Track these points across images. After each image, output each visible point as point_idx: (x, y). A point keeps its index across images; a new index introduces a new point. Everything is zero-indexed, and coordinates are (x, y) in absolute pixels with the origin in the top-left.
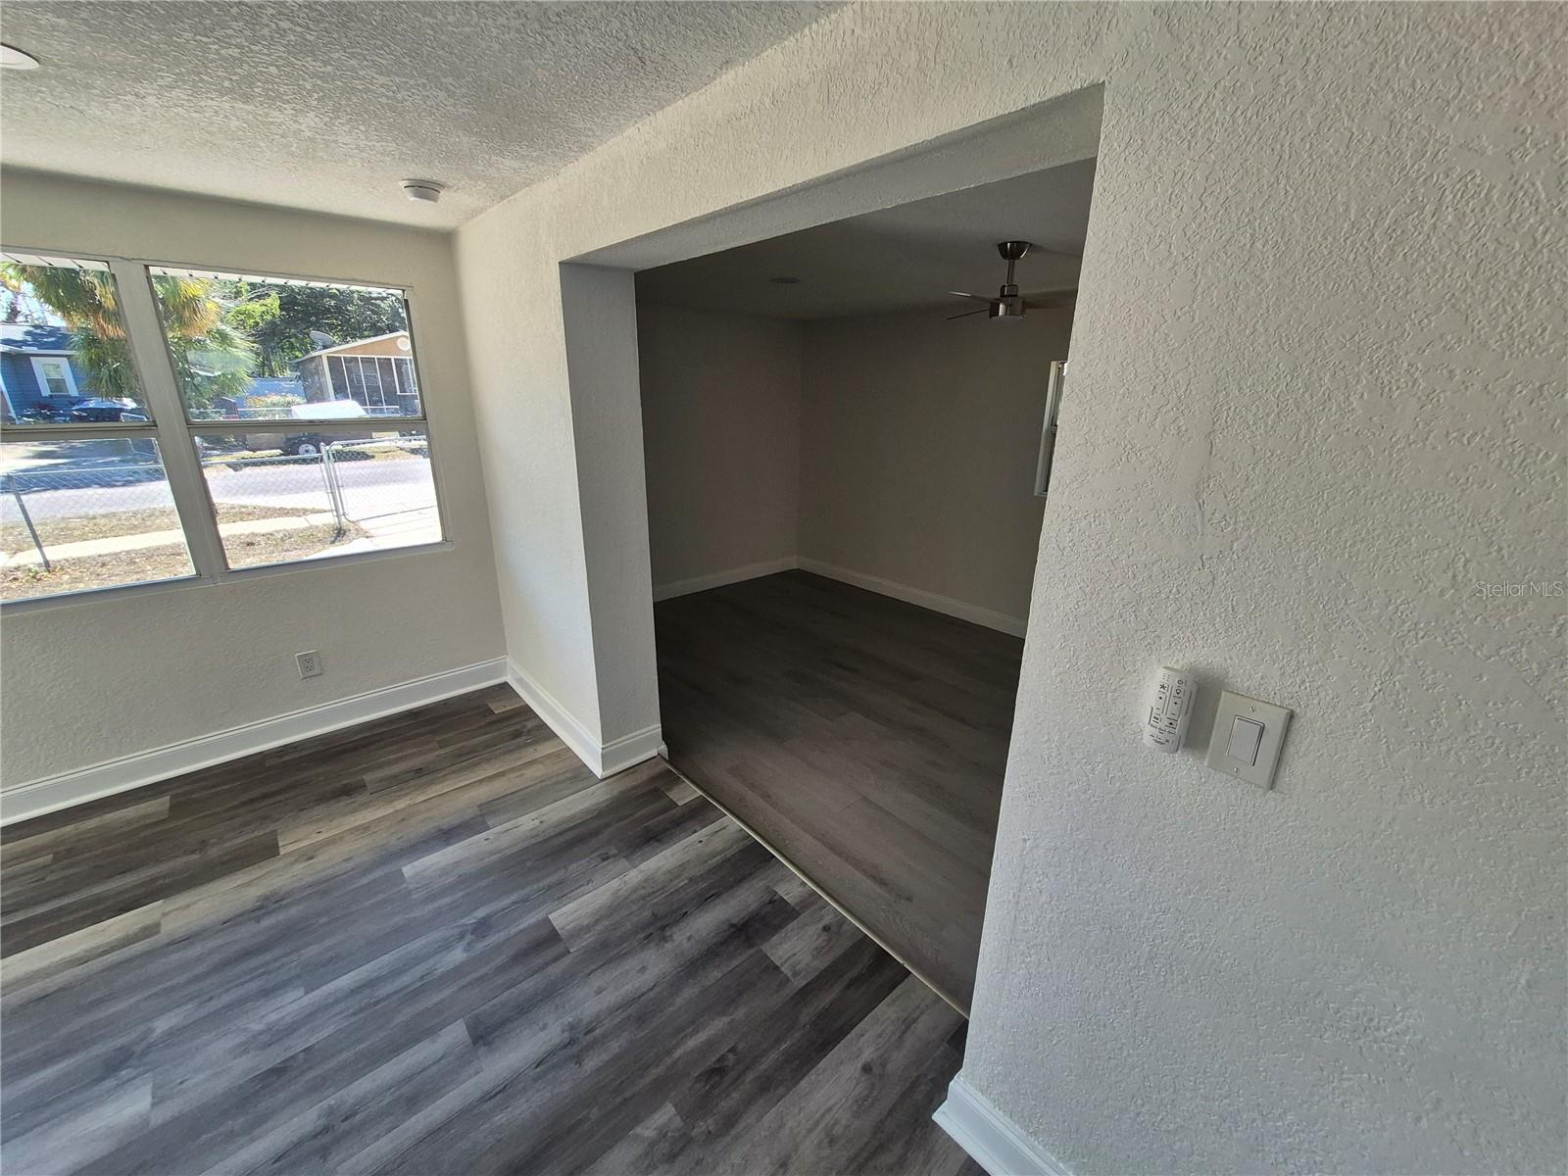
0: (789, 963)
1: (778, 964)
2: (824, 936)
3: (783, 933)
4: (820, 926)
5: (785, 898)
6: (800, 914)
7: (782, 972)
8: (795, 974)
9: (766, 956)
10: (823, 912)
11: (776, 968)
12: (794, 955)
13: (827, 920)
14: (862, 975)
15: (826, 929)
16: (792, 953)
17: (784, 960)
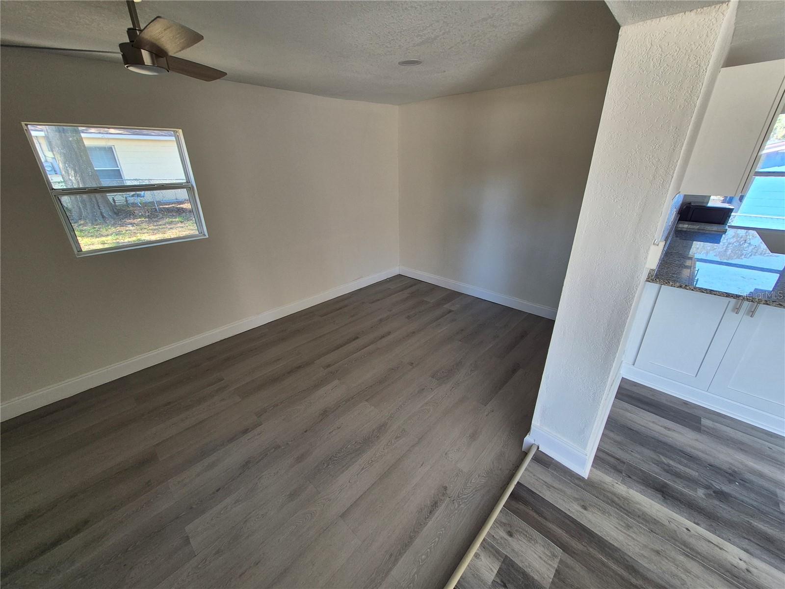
0: (550, 562)
1: (554, 571)
2: (517, 535)
3: (528, 570)
4: (509, 539)
5: (496, 572)
6: (506, 556)
7: (558, 566)
8: (554, 556)
9: (552, 582)
10: (497, 538)
11: (558, 572)
12: (540, 558)
13: (503, 533)
14: (532, 509)
15: (510, 534)
16: (539, 559)
17: (548, 566)
